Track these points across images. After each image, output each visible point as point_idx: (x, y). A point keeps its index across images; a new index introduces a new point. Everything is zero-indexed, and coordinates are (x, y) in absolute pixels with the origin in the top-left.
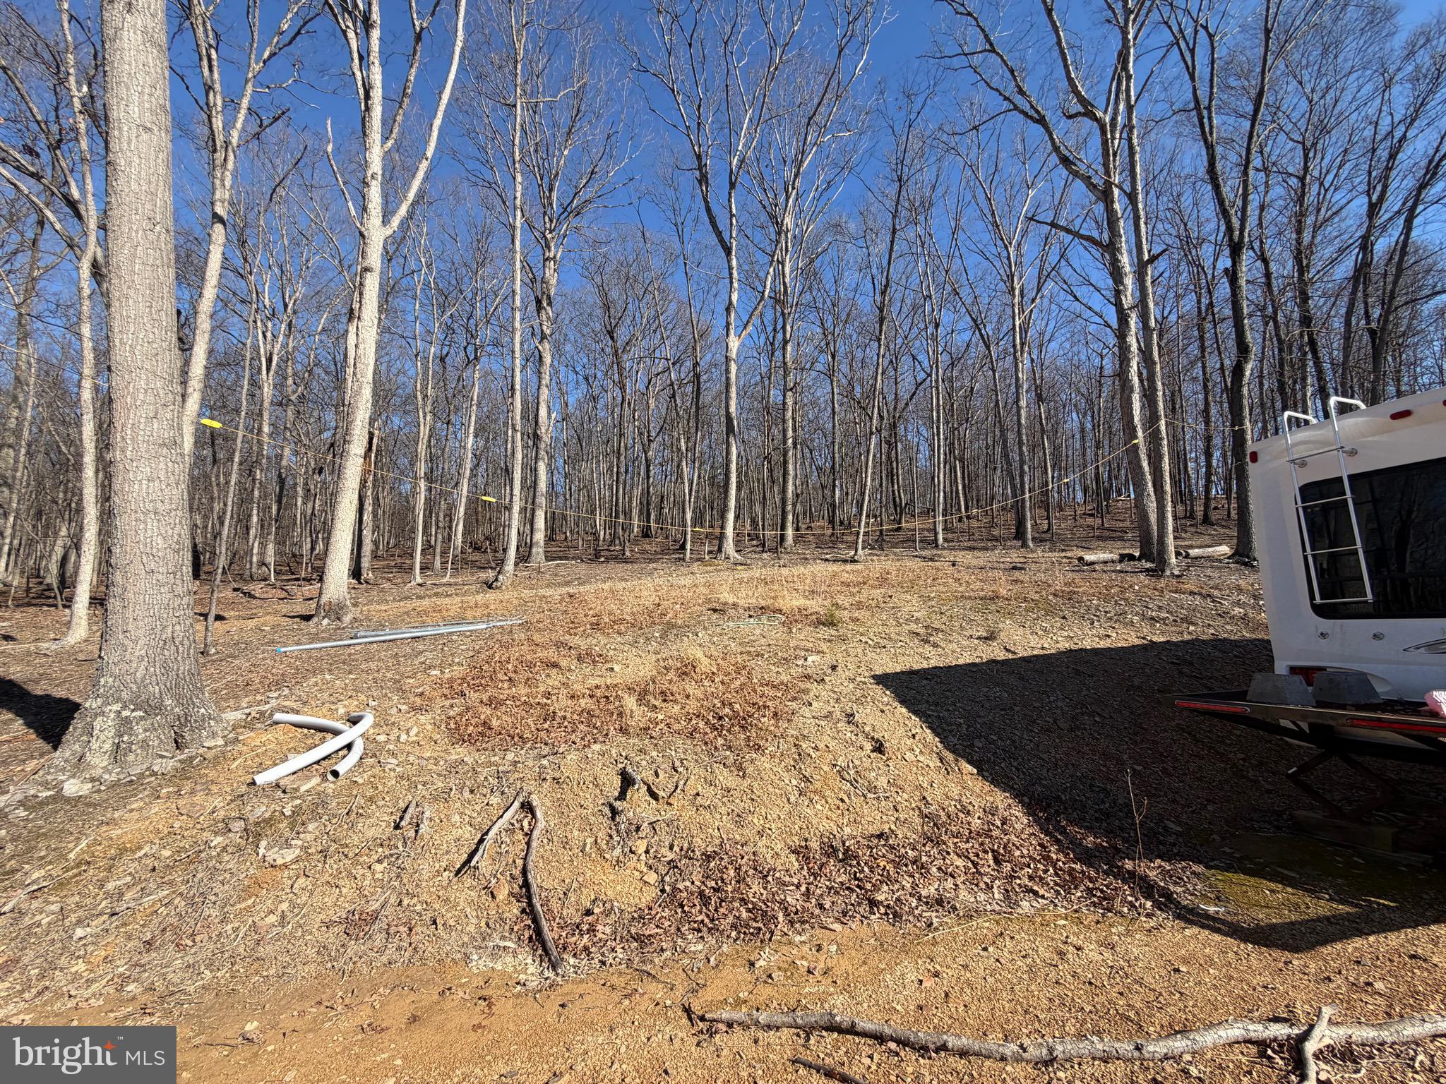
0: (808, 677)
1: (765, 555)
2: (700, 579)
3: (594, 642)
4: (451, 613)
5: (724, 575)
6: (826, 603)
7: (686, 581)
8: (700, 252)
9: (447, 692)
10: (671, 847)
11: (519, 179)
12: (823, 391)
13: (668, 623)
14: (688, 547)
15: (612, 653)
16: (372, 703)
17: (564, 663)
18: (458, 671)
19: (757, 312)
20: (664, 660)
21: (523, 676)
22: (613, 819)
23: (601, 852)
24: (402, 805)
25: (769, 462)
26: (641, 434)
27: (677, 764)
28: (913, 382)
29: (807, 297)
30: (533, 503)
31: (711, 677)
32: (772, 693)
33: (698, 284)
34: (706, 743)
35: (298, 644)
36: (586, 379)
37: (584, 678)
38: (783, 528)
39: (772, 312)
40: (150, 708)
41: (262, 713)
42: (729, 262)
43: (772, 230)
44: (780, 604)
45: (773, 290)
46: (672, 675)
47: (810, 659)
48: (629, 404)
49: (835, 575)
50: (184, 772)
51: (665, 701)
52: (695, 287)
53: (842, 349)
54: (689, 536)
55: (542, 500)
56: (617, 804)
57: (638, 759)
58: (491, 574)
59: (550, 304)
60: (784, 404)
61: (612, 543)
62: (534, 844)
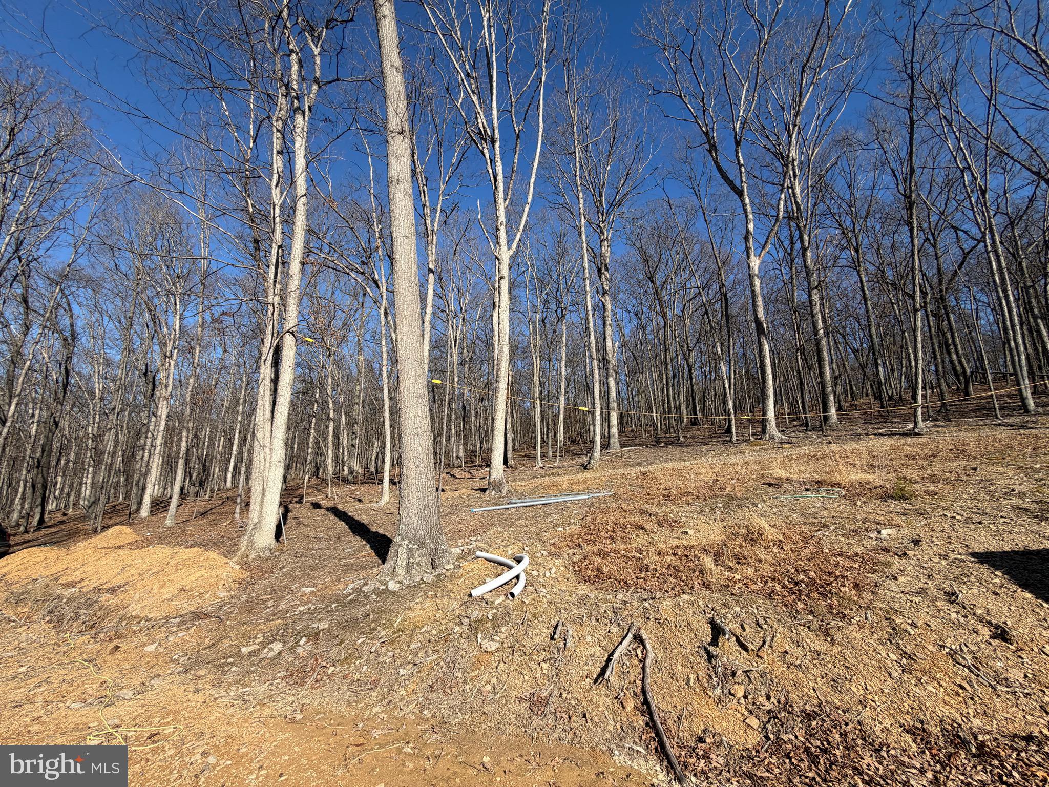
0: (886, 550)
1: (809, 434)
2: (750, 457)
3: (668, 510)
4: (564, 487)
5: (773, 453)
6: (890, 477)
7: (739, 459)
8: (715, 201)
9: (570, 543)
10: (768, 698)
11: (581, 195)
12: (849, 282)
13: (728, 495)
14: (734, 431)
15: (684, 519)
16: (527, 549)
17: (648, 526)
18: (575, 529)
19: (773, 233)
20: (730, 527)
21: (619, 534)
22: (710, 662)
23: (704, 690)
24: (554, 623)
25: (803, 353)
26: (682, 347)
27: (761, 621)
28: (958, 252)
29: (821, 207)
30: (608, 407)
31: (780, 544)
32: (848, 564)
33: (716, 225)
34: (786, 605)
35: (481, 507)
36: (636, 315)
37: (665, 540)
38: (826, 409)
39: (786, 229)
40: (421, 544)
41: (470, 550)
42: (742, 201)
43: (778, 165)
44: (837, 477)
45: (786, 211)
46: (739, 540)
47: (883, 532)
48: (671, 327)
49: (895, 449)
50: (437, 583)
51: (738, 563)
52: (714, 228)
53: (864, 241)
54: (733, 422)
55: (614, 405)
56: (711, 649)
57: (723, 611)
58: (585, 459)
59: (607, 270)
60: (811, 301)
61: (667, 432)
62: (648, 670)
